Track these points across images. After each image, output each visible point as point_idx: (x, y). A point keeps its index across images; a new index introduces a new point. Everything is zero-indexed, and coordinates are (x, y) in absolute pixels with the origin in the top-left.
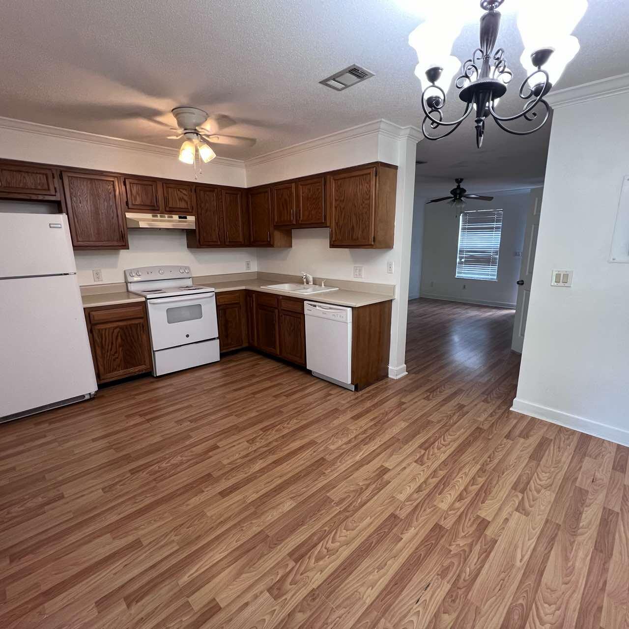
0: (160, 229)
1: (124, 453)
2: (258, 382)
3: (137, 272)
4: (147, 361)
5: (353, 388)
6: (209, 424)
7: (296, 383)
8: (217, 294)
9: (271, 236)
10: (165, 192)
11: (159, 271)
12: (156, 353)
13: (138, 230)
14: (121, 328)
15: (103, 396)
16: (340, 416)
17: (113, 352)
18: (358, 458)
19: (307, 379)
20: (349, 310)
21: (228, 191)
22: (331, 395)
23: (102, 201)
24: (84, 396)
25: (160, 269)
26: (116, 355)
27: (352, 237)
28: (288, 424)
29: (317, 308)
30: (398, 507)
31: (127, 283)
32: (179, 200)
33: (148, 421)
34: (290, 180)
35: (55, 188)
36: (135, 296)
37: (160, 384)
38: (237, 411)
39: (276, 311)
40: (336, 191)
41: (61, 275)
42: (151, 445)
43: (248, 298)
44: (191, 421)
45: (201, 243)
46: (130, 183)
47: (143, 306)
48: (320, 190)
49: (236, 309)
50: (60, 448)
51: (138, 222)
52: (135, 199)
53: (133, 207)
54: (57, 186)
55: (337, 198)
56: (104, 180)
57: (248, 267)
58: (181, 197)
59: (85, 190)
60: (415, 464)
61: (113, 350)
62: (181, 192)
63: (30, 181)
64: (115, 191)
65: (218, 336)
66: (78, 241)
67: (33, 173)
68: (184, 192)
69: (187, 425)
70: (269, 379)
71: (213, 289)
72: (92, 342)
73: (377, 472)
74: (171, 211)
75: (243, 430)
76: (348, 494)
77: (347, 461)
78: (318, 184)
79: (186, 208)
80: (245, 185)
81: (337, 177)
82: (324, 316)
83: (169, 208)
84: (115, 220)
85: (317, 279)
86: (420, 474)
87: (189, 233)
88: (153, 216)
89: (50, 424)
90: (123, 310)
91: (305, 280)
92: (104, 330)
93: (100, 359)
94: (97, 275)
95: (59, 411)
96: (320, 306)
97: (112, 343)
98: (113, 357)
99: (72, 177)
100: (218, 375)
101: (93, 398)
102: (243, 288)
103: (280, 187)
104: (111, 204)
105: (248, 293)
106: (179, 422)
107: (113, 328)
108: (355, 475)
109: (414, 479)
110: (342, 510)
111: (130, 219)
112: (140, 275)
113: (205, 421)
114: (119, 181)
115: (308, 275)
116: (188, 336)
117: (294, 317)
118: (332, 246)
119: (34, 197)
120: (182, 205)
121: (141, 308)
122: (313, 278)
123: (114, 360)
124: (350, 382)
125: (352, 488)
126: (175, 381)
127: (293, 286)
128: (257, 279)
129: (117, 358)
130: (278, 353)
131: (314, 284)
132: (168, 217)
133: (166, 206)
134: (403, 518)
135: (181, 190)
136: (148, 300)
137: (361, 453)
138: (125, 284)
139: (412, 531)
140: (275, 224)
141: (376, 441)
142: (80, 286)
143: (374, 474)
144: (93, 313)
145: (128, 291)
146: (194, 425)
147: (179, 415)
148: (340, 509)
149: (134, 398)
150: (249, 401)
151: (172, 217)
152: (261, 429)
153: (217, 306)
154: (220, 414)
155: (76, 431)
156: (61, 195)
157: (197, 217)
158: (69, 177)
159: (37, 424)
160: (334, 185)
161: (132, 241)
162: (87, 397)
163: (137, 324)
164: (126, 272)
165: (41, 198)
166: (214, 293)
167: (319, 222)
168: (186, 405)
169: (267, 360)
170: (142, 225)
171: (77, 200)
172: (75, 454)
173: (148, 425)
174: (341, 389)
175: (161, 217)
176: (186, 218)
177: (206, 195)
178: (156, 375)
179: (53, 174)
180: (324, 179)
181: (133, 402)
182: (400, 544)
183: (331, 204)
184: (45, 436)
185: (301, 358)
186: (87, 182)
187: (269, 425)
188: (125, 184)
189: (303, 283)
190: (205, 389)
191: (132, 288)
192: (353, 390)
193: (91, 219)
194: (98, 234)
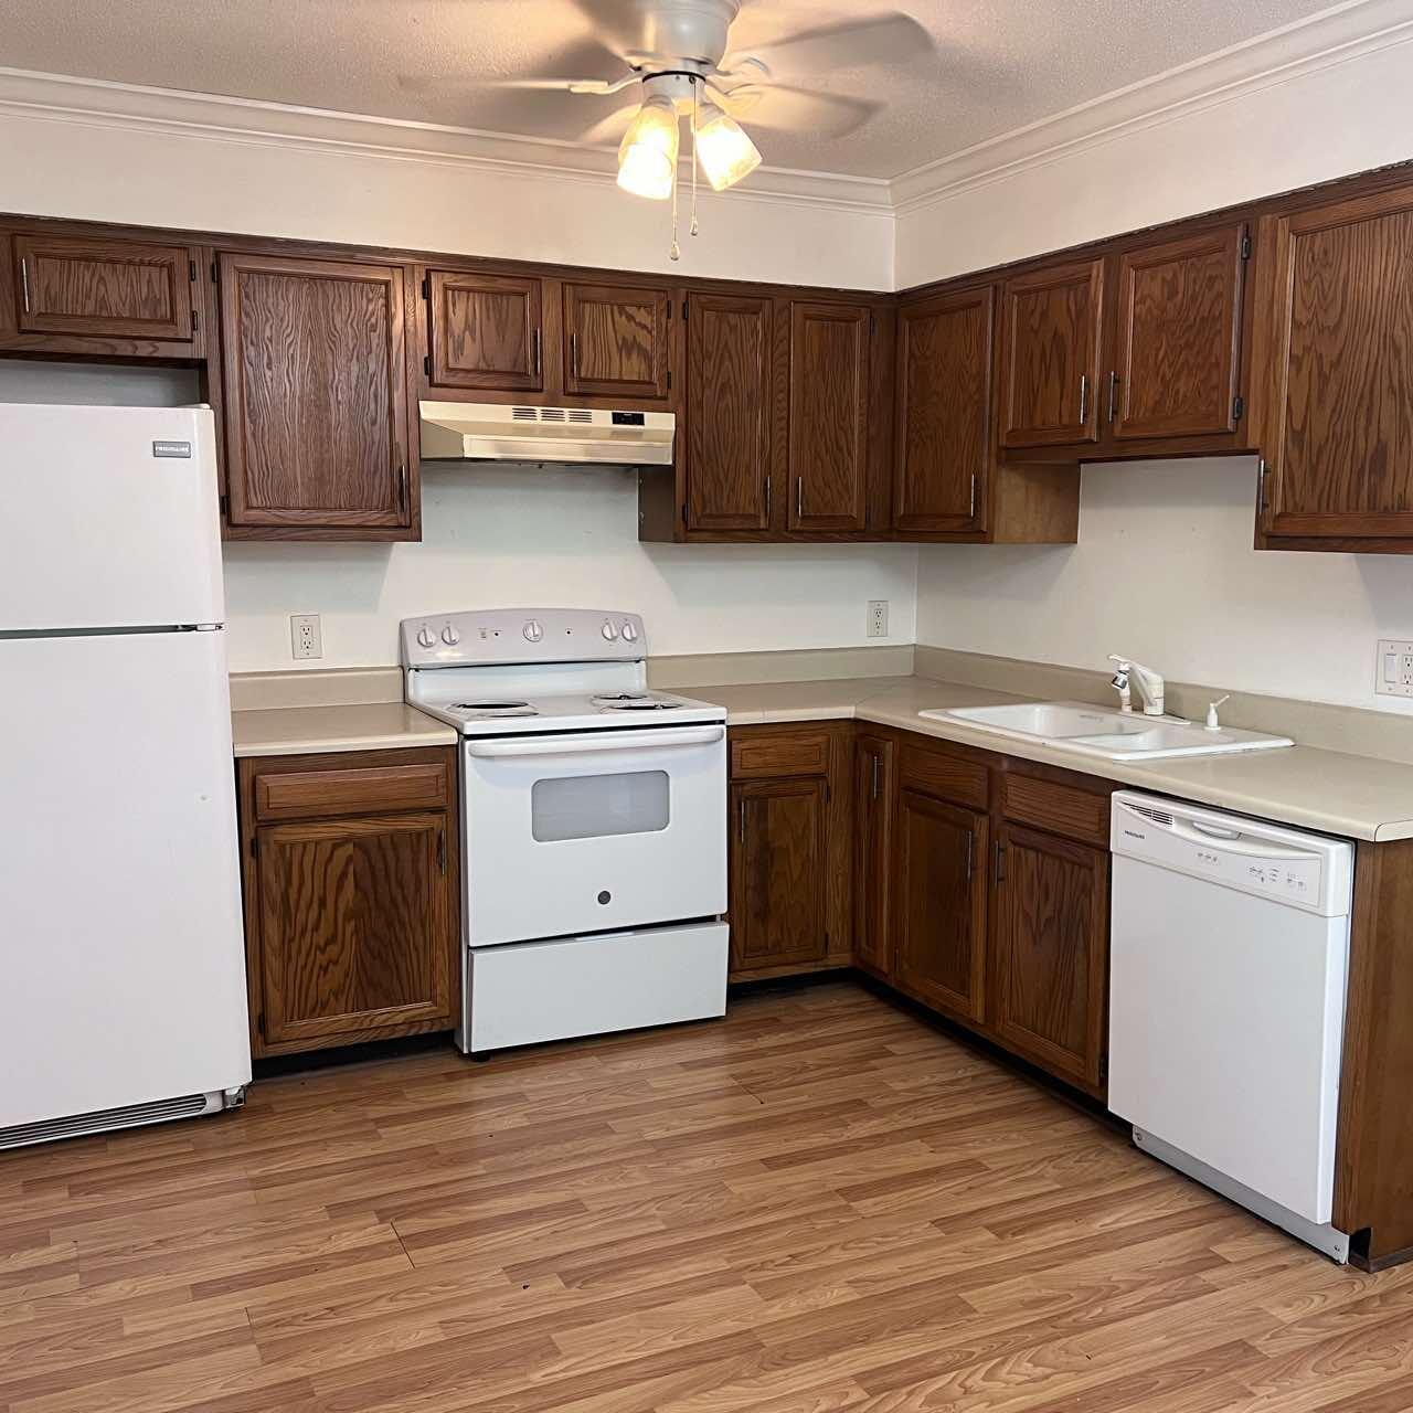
0: (541, 464)
1: (291, 1370)
2: (878, 1140)
3: (446, 627)
4: (442, 988)
5: (1340, 1246)
6: (639, 1304)
7: (1051, 1171)
8: (736, 734)
9: (984, 495)
10: (569, 321)
11: (525, 630)
12: (477, 956)
13: (460, 465)
14: (360, 843)
15: (267, 1110)
16: (1261, 1391)
17: (320, 939)
19: (1109, 1160)
20: (1340, 855)
21: (813, 310)
22: (1222, 1262)
23: (342, 361)
24: (200, 1099)
25: (529, 620)
26: (333, 950)
27: (1373, 496)
28: (989, 1376)
29: (1174, 828)
31: (404, 668)
32: (620, 350)
33: (408, 1242)
34: (1086, 247)
35: (193, 315)
36: (427, 722)
37: (479, 1089)
38: (762, 1266)
39: (981, 826)
40: (1302, 282)
41: (175, 629)
42: (396, 1357)
43: (865, 757)
44: (569, 1278)
45: (692, 521)
46: (446, 288)
47: (448, 765)
48: (1218, 286)
49: (812, 801)
50: (81, 1302)
51: (462, 435)
52: (460, 347)
53: (451, 381)
54: (199, 306)
55: (1303, 317)
56: (358, 280)
57: (878, 626)
58: (630, 338)
59: (290, 317)
61: (321, 931)
62: (630, 318)
63: (119, 290)
64: (389, 318)
65: (725, 910)
66: (248, 507)
67: (130, 262)
68: (642, 316)
69: (549, 1293)
70: (924, 1132)
71: (719, 713)
72: (252, 893)
74: (584, 394)
75: (779, 1366)
78: (1218, 256)
79: (644, 382)
80: (888, 278)
81: (1309, 220)
82: (1205, 869)
83: (581, 380)
84: (379, 433)
85: (1181, 691)
87: (649, 479)
88: (519, 414)
89: (74, 1191)
90: (376, 775)
91: (1126, 692)
92: (300, 848)
93: (274, 963)
94: (306, 636)
95: (112, 1146)
96: (1189, 823)
97: (322, 903)
98: (322, 959)
99: (250, 272)
100: (714, 1078)
101: (232, 1111)
102: (848, 712)
103: (1036, 280)
104: (372, 367)
105: (864, 735)
106: (522, 1272)
107: (329, 845)
111: (434, 426)
112: (453, 643)
113: (620, 1290)
114: (408, 282)
115: (1141, 670)
116: (604, 898)
117: (1060, 858)
118: (1269, 538)
119: (125, 349)
120: (633, 368)
121: (437, 769)
122: (1165, 683)
123: (324, 969)
124: (1323, 1212)
126: (535, 1082)
127: (1068, 716)
128: (914, 675)
129: (336, 963)
130: (979, 1015)
131: (1168, 712)
132: (574, 417)
133: (568, 371)
135: (631, 310)
136: (468, 743)
138: (399, 672)
140: (1003, 442)
142: (231, 675)
144: (268, 780)
145: (406, 701)
146: (573, 1299)
147: (525, 1241)
149: (370, 1136)
150: (821, 1224)
151: (587, 418)
152: (860, 1378)
153: (734, 783)
154: (690, 1268)
155: (149, 1240)
156: (208, 338)
157: (682, 417)
158: (240, 271)
159: (31, 1186)
160: (1292, 259)
161: (435, 507)
162: (213, 1105)
163: (419, 834)
164: (407, 628)
165: (144, 350)
166: (724, 727)
167: (1211, 429)
168: (560, 1196)
169: (932, 1042)
170: (474, 447)
171: (258, 355)
172: (123, 1338)
173: (400, 1262)
174: (1276, 1243)
175: (546, 415)
176: (639, 420)
177: (725, 326)
178: (469, 1050)
179: (191, 265)
180: (1247, 234)
181: (365, 1149)
183: (1273, 346)
184: (45, 1242)
185: (1082, 1052)
186: (300, 289)
187: (898, 1366)
188: (427, 295)
189: (1114, 705)
190: (650, 1136)
191: (424, 689)
192: (1343, 1256)
193: (301, 424)
194: (320, 479)
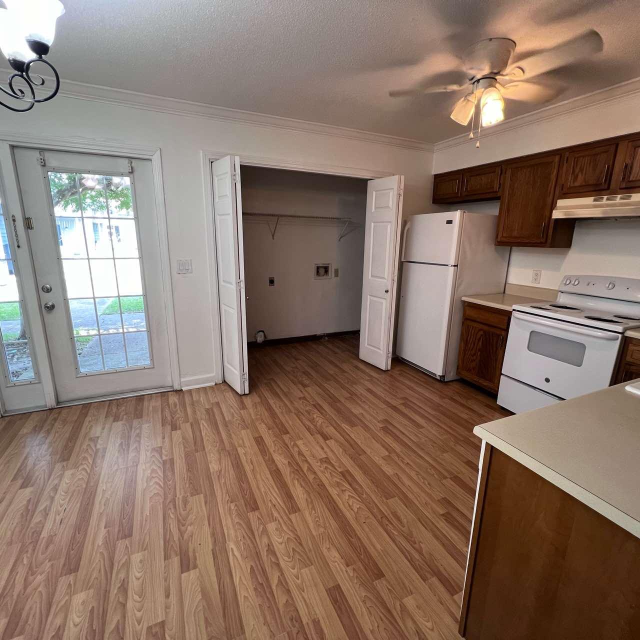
18: (231, 545)
30: (131, 546)
60: (160, 620)
73: (191, 554)
76: (188, 510)
77: (236, 531)
86: (139, 611)
88: (595, 200)
108: (206, 530)
109: (142, 594)
110: (176, 498)
125: (192, 517)
134: (117, 542)
137: (236, 553)
139: (100, 541)
141: (252, 592)
143: (191, 550)
148: (179, 498)
182: (103, 524)
